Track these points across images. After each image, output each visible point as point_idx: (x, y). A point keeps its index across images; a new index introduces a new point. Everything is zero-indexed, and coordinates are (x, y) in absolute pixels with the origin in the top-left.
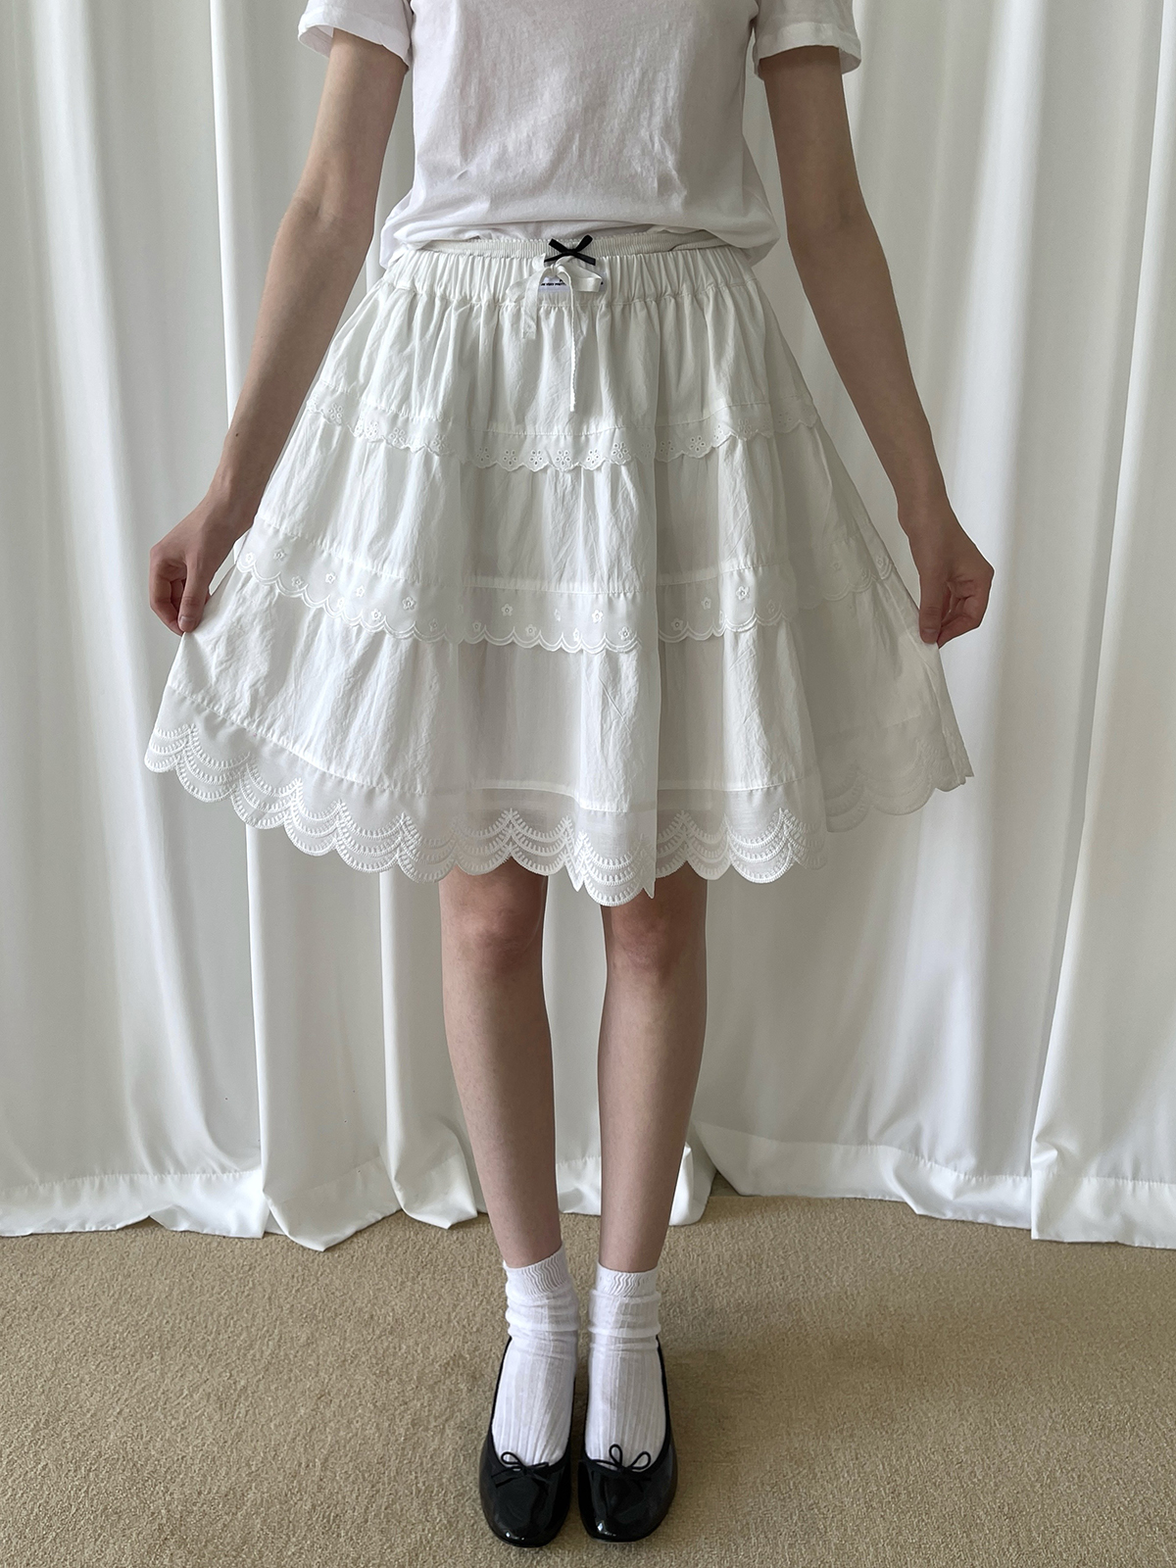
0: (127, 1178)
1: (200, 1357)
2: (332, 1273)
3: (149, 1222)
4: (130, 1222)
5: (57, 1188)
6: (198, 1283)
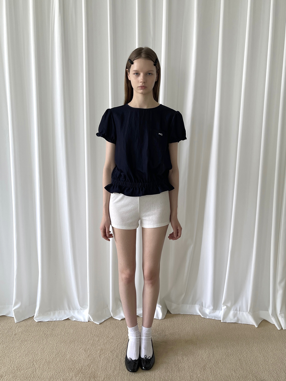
0: (64, 311)
1: (80, 343)
2: (101, 328)
3: (68, 319)
4: (65, 319)
5: (52, 313)
6: (78, 330)
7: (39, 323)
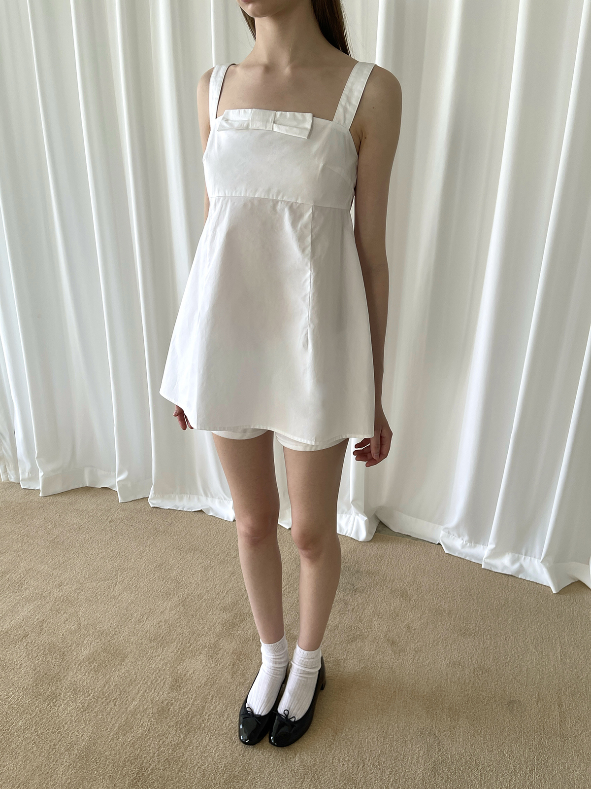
0: (197, 497)
3: (201, 511)
4: (196, 510)
5: (177, 497)
7: (154, 509)
